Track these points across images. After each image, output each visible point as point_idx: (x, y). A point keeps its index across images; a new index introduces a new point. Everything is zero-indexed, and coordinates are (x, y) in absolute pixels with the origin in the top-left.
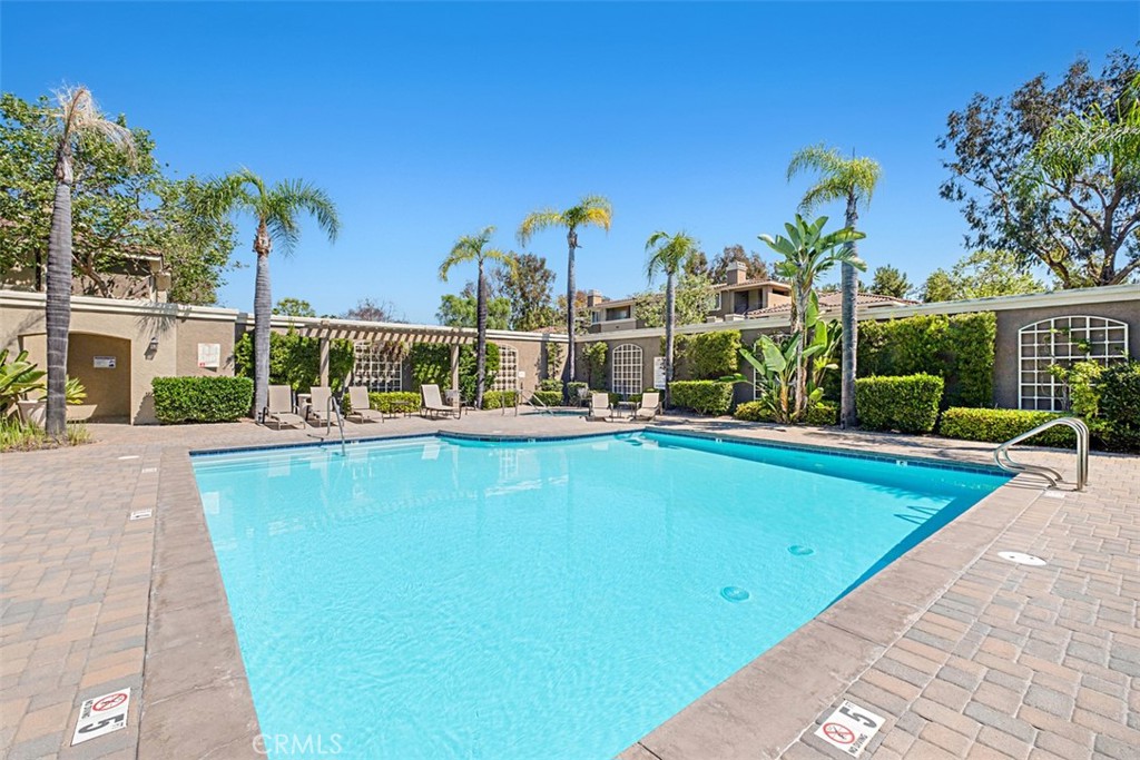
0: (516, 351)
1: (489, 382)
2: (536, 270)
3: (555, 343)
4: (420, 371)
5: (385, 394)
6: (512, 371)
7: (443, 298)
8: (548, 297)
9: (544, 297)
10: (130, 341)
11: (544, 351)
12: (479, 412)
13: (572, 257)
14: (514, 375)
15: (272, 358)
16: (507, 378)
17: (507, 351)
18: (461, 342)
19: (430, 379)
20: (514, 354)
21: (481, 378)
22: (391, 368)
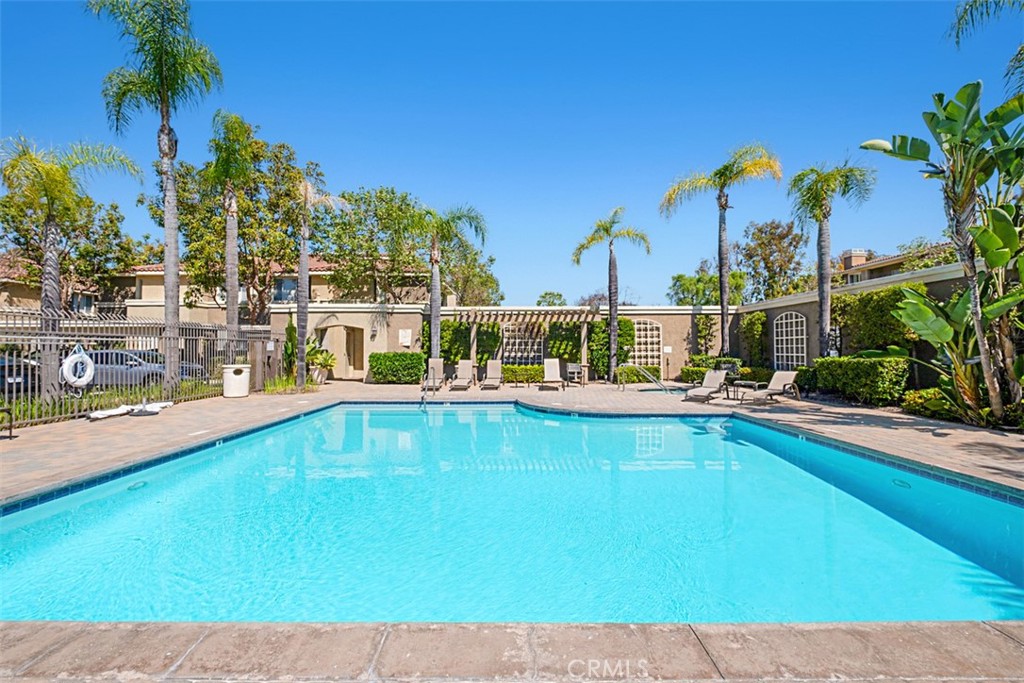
0: (660, 325)
1: (623, 357)
2: (782, 237)
3: (707, 315)
4: (553, 347)
5: (523, 366)
6: (655, 346)
7: (674, 278)
8: (798, 264)
9: (792, 266)
10: (362, 330)
11: (695, 325)
12: (609, 385)
13: (722, 220)
14: (659, 350)
15: (442, 338)
16: (649, 353)
17: (649, 327)
18: (589, 319)
19: (563, 354)
20: (658, 329)
21: (613, 352)
22: (533, 345)
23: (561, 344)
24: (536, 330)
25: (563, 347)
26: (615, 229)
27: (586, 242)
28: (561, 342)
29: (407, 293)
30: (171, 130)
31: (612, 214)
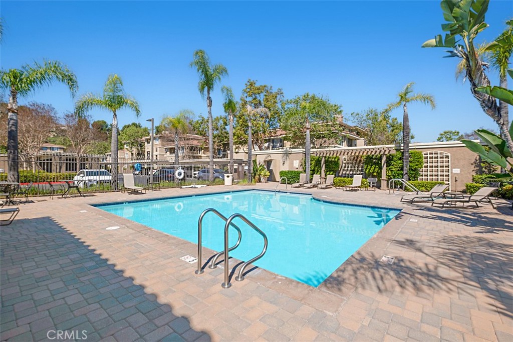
0: (449, 155)
1: (414, 175)
14: (448, 171)
17: (439, 156)
19: (373, 172)
20: (447, 157)
21: (405, 172)
22: (358, 167)
23: (371, 167)
24: (358, 160)
25: (372, 169)
26: (409, 96)
27: (388, 108)
28: (372, 165)
29: (325, 141)
30: (210, 97)
31: (405, 88)
